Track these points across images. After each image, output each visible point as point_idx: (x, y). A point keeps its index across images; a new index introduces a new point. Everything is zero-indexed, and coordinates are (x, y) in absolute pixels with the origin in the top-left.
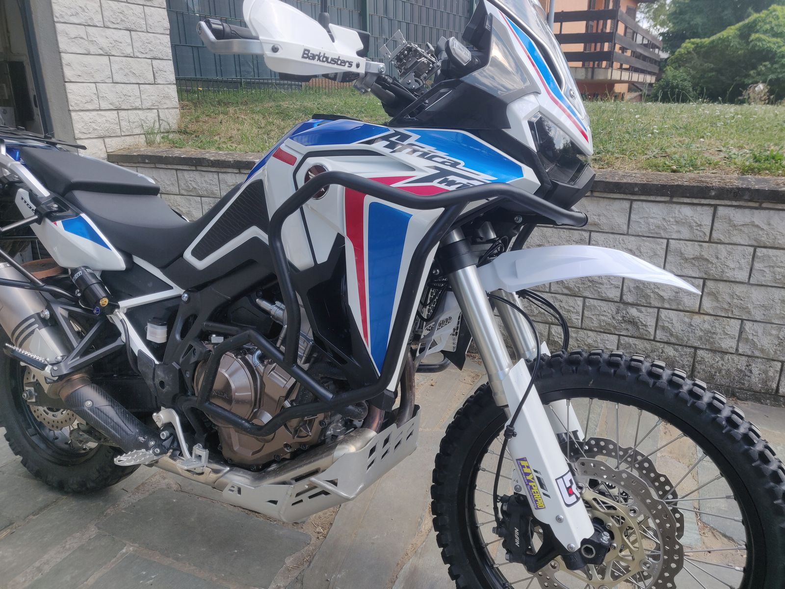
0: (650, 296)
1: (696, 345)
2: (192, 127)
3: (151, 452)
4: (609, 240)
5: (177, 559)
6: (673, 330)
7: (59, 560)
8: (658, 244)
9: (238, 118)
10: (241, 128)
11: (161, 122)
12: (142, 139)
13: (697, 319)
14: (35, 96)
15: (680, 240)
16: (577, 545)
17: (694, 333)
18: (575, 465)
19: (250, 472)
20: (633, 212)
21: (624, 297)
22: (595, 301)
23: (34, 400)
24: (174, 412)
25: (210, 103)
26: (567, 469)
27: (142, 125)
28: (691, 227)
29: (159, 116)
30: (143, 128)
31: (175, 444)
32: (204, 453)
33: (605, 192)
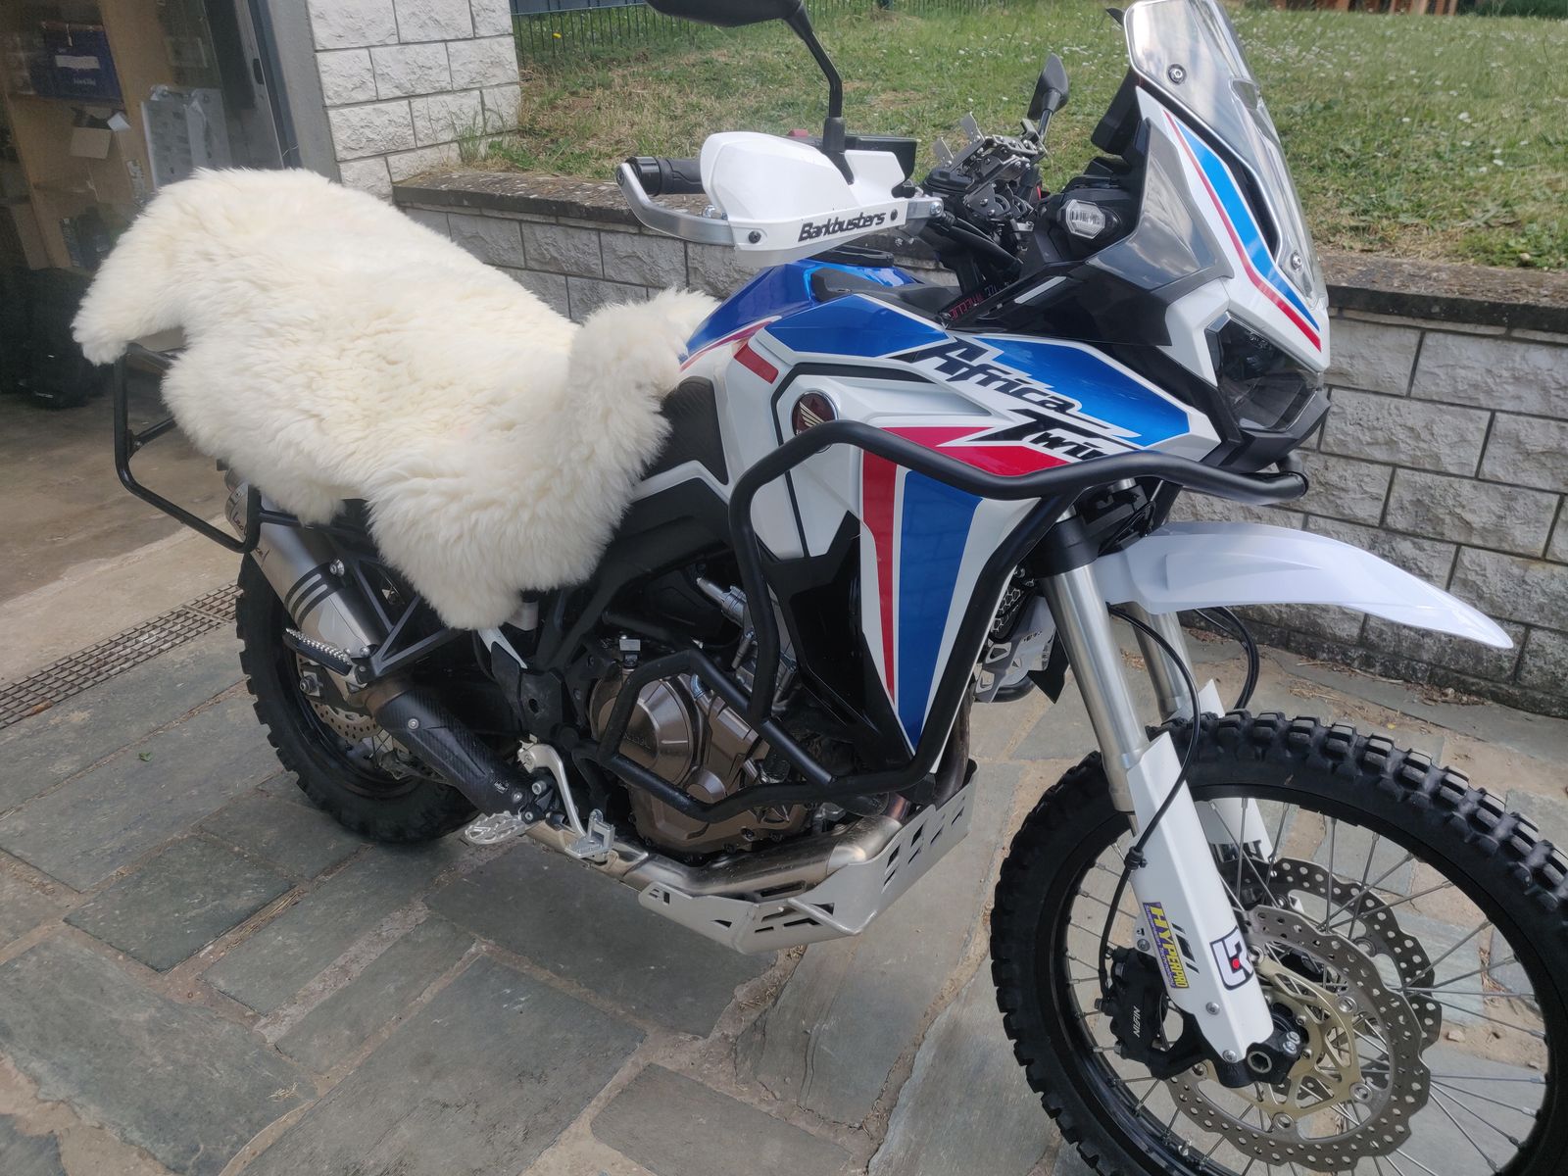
0: (1443, 520)
1: (1529, 619)
2: (546, 120)
3: (519, 817)
4: (1367, 406)
5: (558, 973)
6: (1485, 589)
7: (374, 957)
8: (1471, 420)
9: (630, 94)
10: (637, 120)
11: (488, 114)
12: (453, 152)
13: (1538, 572)
14: (256, 62)
15: (1519, 414)
16: (1239, 1053)
17: (1529, 598)
18: (1250, 916)
19: (683, 866)
20: (1424, 353)
21: (1389, 519)
22: (1329, 521)
23: (317, 694)
24: (553, 753)
25: (578, 65)
26: (1234, 923)
27: (453, 124)
28: (1545, 390)
29: (483, 103)
30: (455, 129)
31: (556, 805)
32: (607, 831)
33: (1368, 310)
